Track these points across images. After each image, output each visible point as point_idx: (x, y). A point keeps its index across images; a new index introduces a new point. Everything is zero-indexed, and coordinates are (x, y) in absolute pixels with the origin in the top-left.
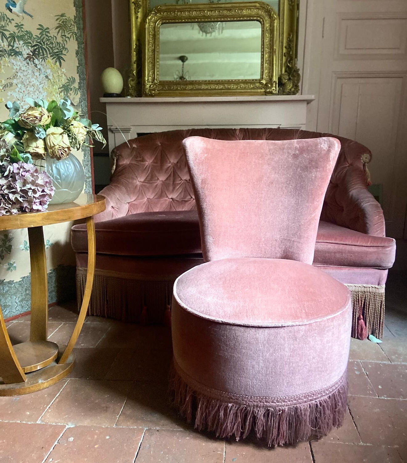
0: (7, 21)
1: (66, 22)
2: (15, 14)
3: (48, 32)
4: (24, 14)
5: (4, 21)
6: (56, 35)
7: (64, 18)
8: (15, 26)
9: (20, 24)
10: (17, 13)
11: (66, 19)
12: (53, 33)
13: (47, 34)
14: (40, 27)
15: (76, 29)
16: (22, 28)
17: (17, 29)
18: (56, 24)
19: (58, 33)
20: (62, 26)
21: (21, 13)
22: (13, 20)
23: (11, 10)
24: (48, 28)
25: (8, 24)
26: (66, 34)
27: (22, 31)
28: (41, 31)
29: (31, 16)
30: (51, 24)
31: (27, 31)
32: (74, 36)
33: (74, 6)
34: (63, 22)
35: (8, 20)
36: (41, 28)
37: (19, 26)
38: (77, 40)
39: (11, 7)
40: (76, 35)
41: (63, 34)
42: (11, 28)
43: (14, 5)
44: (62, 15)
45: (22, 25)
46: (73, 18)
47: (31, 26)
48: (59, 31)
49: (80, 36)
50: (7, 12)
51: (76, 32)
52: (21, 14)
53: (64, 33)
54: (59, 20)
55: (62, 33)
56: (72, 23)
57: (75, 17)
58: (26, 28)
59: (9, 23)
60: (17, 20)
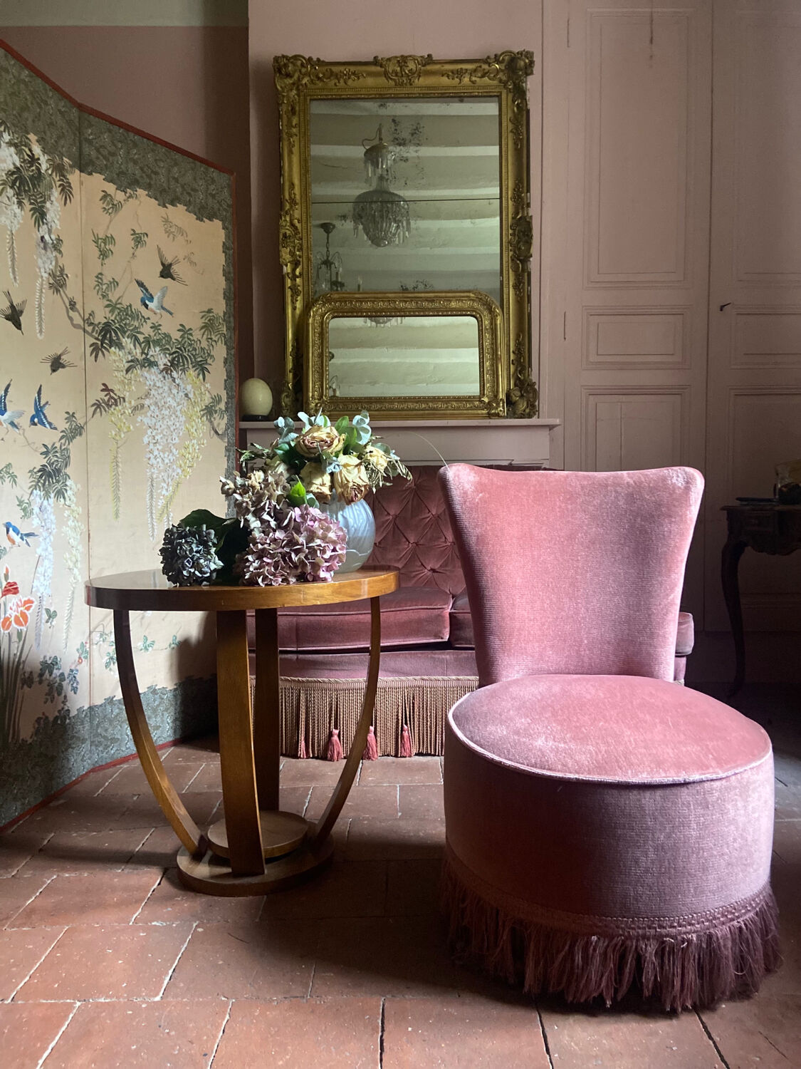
0: (141, 320)
1: (213, 320)
2: (152, 310)
3: (191, 334)
4: (163, 312)
5: (138, 320)
6: (200, 337)
7: (211, 315)
8: (151, 327)
9: (157, 324)
10: (154, 309)
11: (213, 316)
12: (197, 335)
13: (191, 337)
14: (181, 328)
15: (225, 329)
16: (160, 329)
17: (154, 331)
18: (200, 323)
19: (203, 334)
20: (208, 326)
21: (159, 309)
22: (149, 318)
23: (146, 306)
24: (190, 329)
25: (142, 325)
26: (213, 337)
27: (160, 334)
28: (182, 333)
29: (171, 314)
30: (194, 323)
31: (165, 334)
32: (223, 338)
33: (224, 298)
34: (209, 320)
35: (143, 320)
36: (183, 329)
37: (155, 327)
38: (225, 344)
39: (147, 302)
40: (225, 337)
41: (209, 337)
42: (146, 330)
43: (151, 299)
44: (210, 311)
45: (160, 325)
46: (222, 314)
47: (170, 327)
48: (205, 331)
49: (230, 338)
50: (142, 309)
51: (225, 332)
52: (158, 311)
53: (211, 335)
54: (204, 318)
55: (208, 335)
56: (221, 321)
57: (225, 313)
58: (164, 330)
59: (144, 324)
60: (154, 319)
